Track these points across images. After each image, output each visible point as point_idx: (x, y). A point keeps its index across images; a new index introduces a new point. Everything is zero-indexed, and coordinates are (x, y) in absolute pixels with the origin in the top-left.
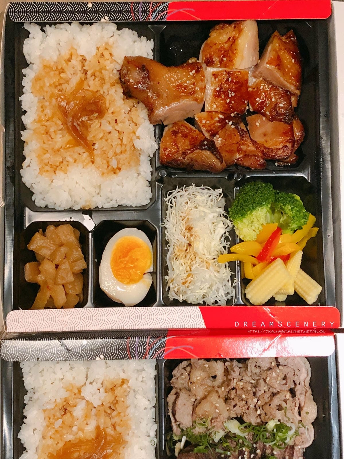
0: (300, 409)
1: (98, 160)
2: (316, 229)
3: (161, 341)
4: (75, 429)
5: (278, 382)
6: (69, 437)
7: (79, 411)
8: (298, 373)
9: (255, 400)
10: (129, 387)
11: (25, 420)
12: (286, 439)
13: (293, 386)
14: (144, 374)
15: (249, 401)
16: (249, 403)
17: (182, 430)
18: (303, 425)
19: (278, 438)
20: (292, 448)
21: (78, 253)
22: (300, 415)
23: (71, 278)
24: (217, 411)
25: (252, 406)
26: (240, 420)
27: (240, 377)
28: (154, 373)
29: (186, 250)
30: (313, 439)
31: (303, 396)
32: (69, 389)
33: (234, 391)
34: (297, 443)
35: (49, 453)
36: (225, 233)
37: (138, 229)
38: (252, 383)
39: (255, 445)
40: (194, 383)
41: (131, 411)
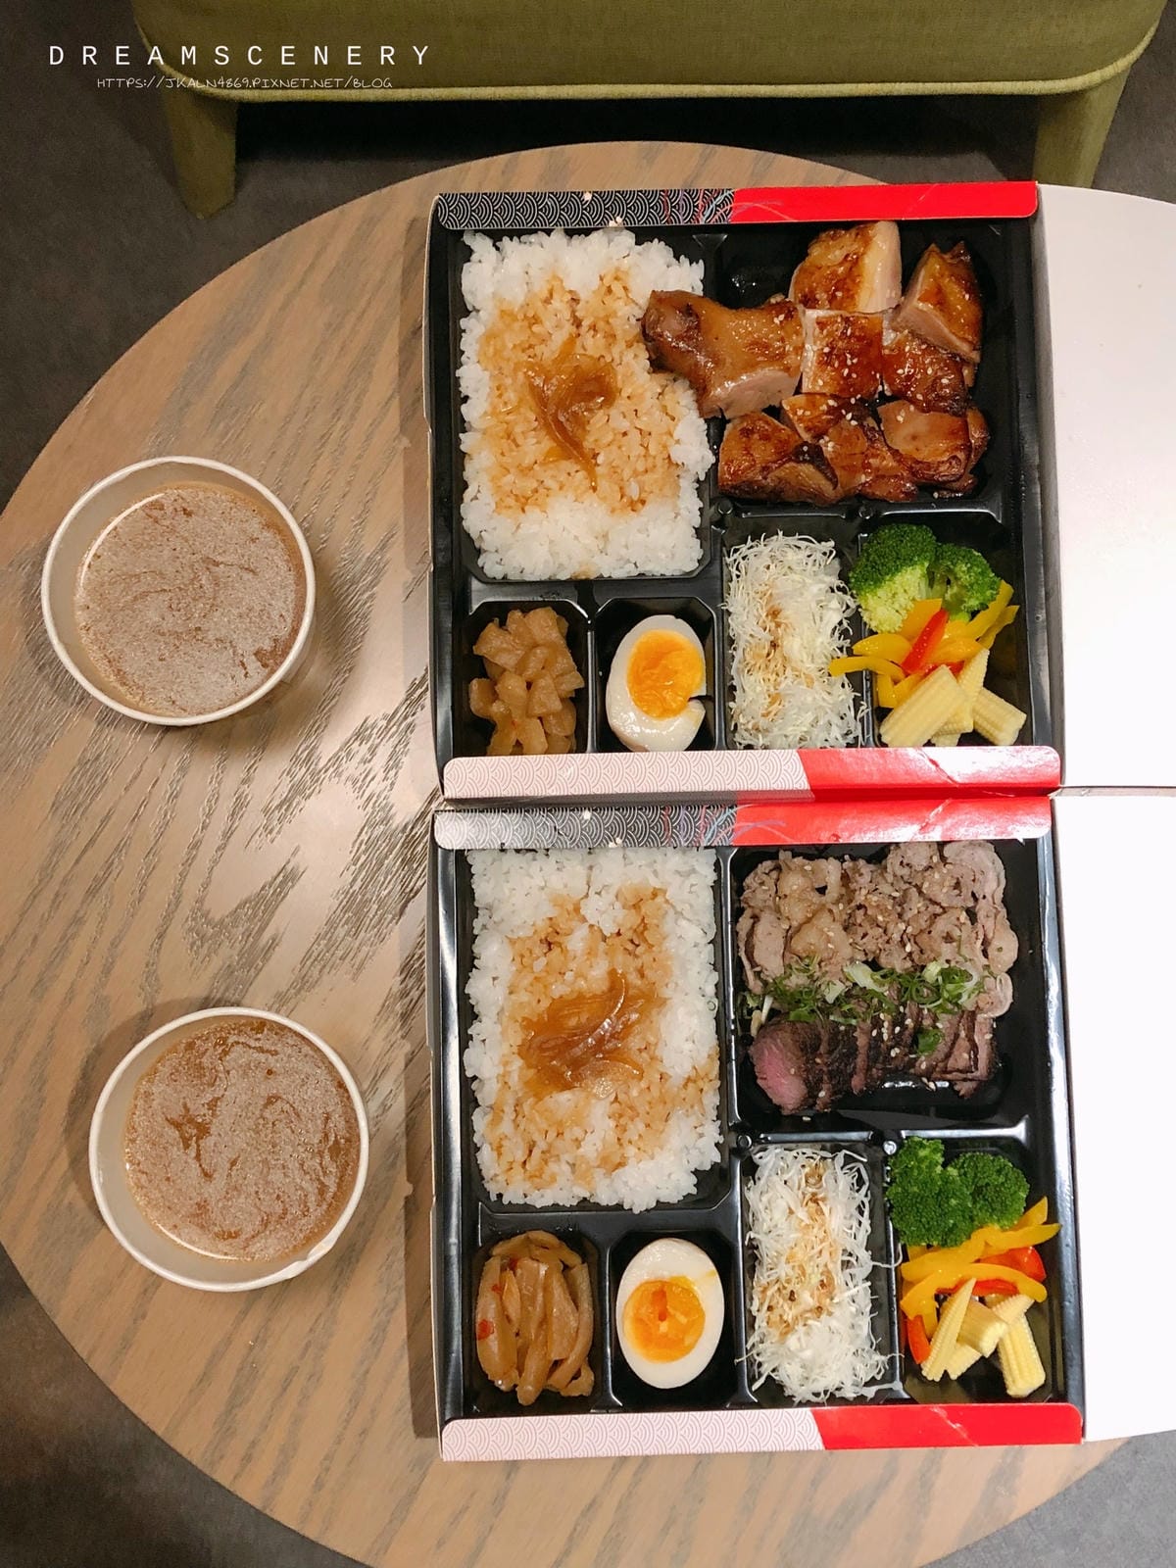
0: (986, 943)
1: (604, 485)
2: (1016, 608)
3: (728, 813)
4: (569, 976)
5: (945, 890)
6: (558, 990)
7: (577, 941)
8: (981, 877)
9: (902, 926)
10: (667, 901)
11: (476, 962)
12: (959, 996)
13: (971, 904)
14: (693, 879)
15: (891, 927)
16: (889, 932)
17: (766, 983)
18: (991, 973)
19: (946, 995)
20: (973, 1015)
21: (566, 661)
22: (985, 953)
23: (557, 705)
24: (830, 946)
25: (896, 937)
26: (874, 965)
27: (873, 886)
28: (712, 877)
29: (768, 655)
30: (1010, 1000)
31: (991, 920)
32: (557, 901)
33: (862, 912)
34: (981, 1005)
35: (524, 1019)
36: (841, 623)
37: (677, 617)
38: (894, 898)
39: (901, 1009)
40: (786, 896)
41: (671, 944)
